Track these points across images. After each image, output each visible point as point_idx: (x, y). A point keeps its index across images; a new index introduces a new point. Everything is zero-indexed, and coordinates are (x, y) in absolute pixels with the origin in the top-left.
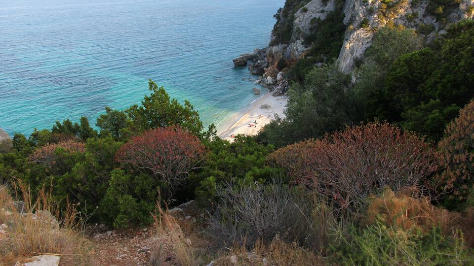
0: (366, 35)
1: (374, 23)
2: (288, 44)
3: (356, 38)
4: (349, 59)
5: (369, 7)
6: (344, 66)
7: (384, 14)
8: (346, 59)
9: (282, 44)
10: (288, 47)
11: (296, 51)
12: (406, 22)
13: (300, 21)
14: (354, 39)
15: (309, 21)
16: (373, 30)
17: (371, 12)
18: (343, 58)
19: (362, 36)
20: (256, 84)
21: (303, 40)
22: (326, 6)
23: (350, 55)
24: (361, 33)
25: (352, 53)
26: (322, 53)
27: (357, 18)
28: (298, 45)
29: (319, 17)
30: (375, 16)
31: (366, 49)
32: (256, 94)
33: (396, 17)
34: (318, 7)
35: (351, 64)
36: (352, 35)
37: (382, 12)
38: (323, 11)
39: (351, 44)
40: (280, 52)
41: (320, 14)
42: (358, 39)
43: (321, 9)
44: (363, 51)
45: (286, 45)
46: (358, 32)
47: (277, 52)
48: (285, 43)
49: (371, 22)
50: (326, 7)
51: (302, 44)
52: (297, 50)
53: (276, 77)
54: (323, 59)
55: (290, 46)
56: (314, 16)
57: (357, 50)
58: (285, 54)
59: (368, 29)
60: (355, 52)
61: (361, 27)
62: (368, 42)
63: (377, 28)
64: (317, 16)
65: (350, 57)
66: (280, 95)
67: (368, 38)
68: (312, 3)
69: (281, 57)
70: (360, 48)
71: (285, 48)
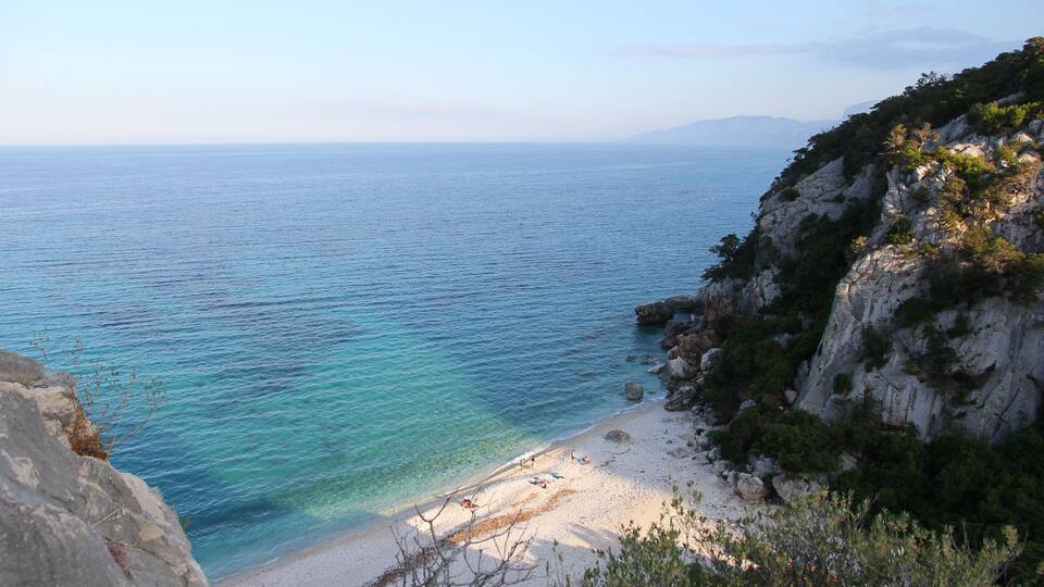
0: (901, 266)
1: (926, 232)
2: (747, 279)
3: (870, 272)
4: (848, 331)
5: (916, 186)
6: (834, 350)
7: (957, 207)
8: (839, 328)
9: (732, 277)
10: (745, 286)
11: (761, 299)
12: (1034, 232)
13: (774, 222)
14: (862, 275)
15: (796, 223)
16: (921, 251)
17: (921, 200)
18: (832, 324)
19: (887, 266)
20: (652, 373)
21: (776, 272)
22: (850, 185)
23: (853, 319)
24: (885, 259)
25: (858, 314)
26: (801, 309)
27: (883, 218)
28: (765, 282)
29: (826, 215)
30: (931, 211)
31: (901, 306)
32: (630, 399)
33: (1002, 215)
34: (828, 187)
35: (856, 346)
36: (858, 262)
37: (950, 200)
38: (839, 199)
39: (854, 289)
40: (727, 297)
41: (830, 206)
42: (876, 275)
43: (836, 193)
44: (891, 310)
45: (739, 281)
46: (877, 255)
47: (720, 297)
48: (739, 276)
49: (919, 228)
50: (851, 189)
51: (775, 280)
52: (763, 296)
53: (698, 359)
54: (800, 323)
55: (749, 284)
56: (813, 209)
57: (872, 308)
58: (740, 304)
59: (908, 248)
60: (866, 313)
61: (889, 241)
62: (905, 287)
63: (937, 245)
64: (820, 210)
65: (850, 325)
66: (683, 408)
67: (907, 274)
68: (816, 178)
69: (730, 309)
70: (880, 301)
71: (737, 289)
